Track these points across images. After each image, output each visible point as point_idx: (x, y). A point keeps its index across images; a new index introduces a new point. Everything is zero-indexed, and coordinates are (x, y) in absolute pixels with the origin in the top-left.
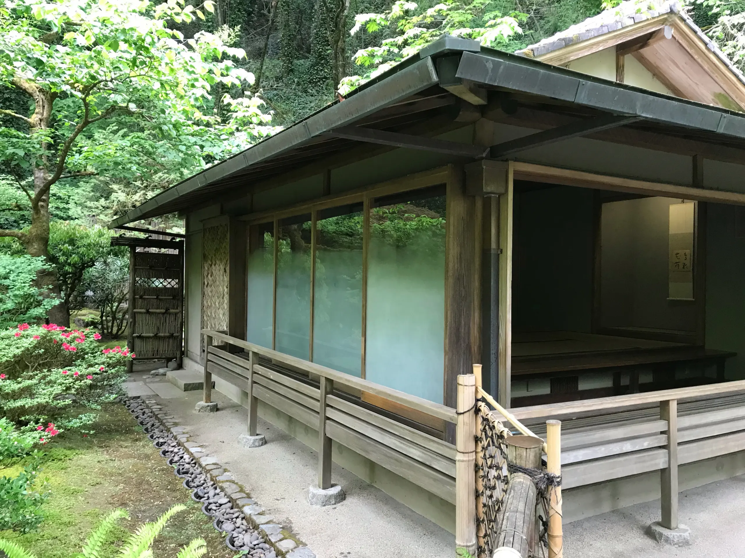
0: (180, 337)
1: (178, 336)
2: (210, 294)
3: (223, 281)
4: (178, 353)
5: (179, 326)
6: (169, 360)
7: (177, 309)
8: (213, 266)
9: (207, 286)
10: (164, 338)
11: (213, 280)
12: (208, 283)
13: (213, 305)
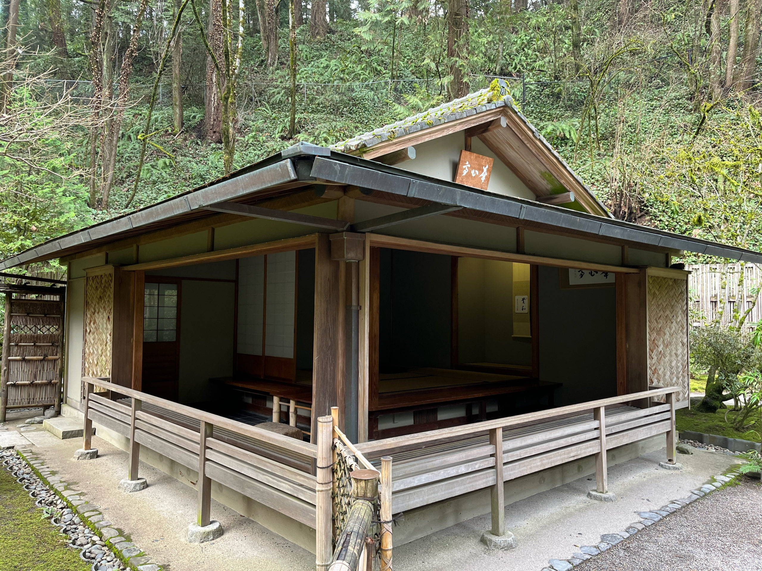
0: (58, 384)
1: (56, 384)
2: (92, 342)
3: (107, 329)
4: (57, 400)
5: (58, 372)
6: (47, 407)
7: (56, 355)
8: (96, 314)
9: (89, 333)
10: (41, 385)
11: (96, 328)
12: (90, 331)
13: (96, 352)
